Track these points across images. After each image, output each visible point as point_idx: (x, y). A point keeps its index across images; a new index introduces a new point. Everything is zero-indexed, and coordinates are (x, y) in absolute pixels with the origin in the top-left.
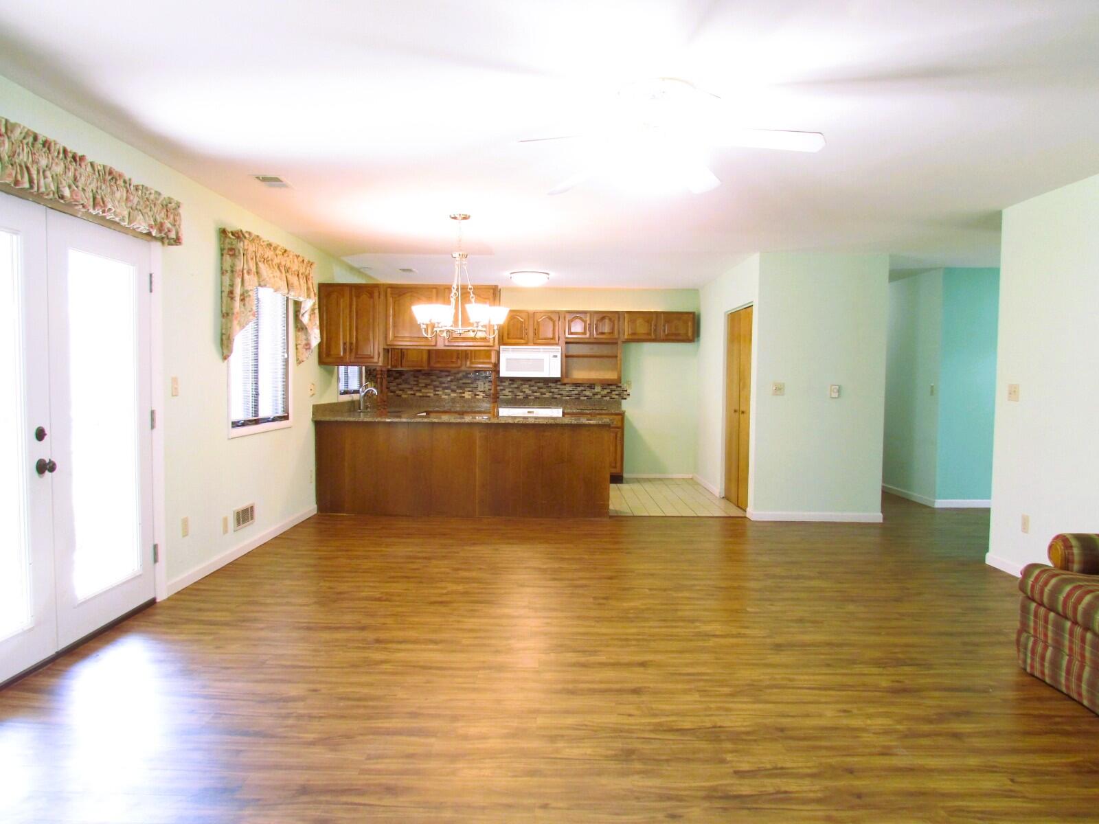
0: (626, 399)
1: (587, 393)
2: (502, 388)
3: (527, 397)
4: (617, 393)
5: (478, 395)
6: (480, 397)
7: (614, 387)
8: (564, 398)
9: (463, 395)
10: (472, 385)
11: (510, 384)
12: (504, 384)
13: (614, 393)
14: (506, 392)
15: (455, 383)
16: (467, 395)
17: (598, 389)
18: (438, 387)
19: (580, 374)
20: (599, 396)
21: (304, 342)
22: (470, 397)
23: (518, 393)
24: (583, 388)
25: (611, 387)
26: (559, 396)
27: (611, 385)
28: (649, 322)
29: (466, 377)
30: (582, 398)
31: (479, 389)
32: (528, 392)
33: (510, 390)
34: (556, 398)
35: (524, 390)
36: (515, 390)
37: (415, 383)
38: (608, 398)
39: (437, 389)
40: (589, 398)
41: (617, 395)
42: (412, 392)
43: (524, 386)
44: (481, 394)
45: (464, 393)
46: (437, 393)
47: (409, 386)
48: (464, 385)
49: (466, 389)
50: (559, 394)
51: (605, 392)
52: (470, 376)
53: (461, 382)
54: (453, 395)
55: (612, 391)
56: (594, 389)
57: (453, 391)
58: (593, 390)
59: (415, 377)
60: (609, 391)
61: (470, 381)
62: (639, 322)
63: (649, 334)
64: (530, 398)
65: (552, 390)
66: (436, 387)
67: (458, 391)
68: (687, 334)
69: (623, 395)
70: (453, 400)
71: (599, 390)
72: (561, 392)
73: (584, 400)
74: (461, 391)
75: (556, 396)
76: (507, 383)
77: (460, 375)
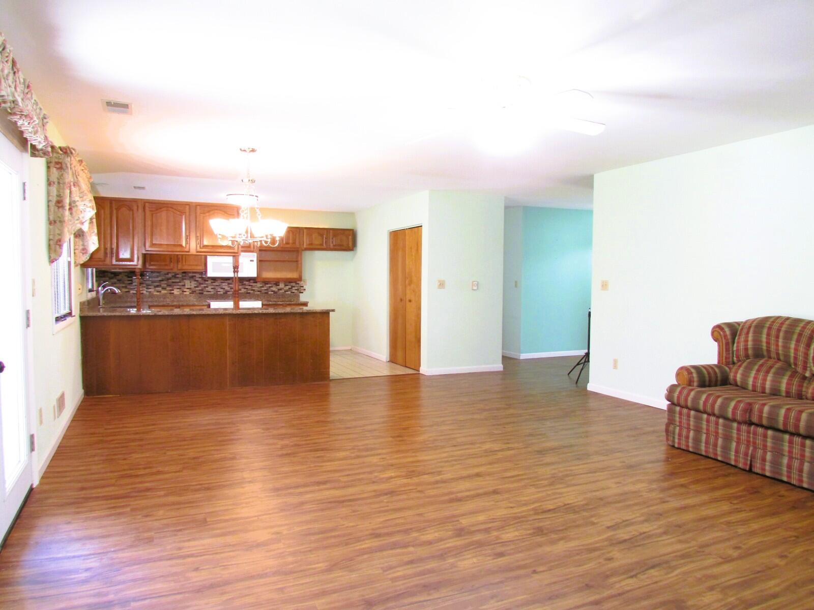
0: (302, 293)
1: (274, 289)
2: (205, 285)
3: (226, 292)
4: (296, 288)
5: (185, 292)
6: (188, 293)
7: (294, 284)
8: (256, 293)
9: (172, 292)
10: (180, 284)
11: (212, 282)
12: (207, 282)
13: (293, 288)
14: (209, 289)
15: (165, 282)
16: (176, 292)
17: (282, 285)
18: (150, 285)
19: (269, 275)
20: (283, 291)
21: (81, 247)
22: (178, 293)
23: (219, 290)
24: (270, 285)
25: (292, 284)
26: (252, 292)
27: (292, 282)
28: (322, 235)
29: (175, 277)
30: (270, 293)
31: (186, 287)
32: (227, 288)
33: (213, 287)
34: (249, 293)
35: (224, 287)
36: (217, 288)
37: (130, 282)
38: (289, 292)
39: (150, 287)
40: (275, 292)
41: (296, 290)
42: (127, 290)
43: (224, 284)
44: (188, 290)
45: (173, 290)
46: (150, 290)
47: (124, 285)
48: (174, 284)
49: (175, 287)
50: (252, 290)
51: (287, 288)
52: (177, 276)
53: (170, 281)
54: (164, 292)
55: (292, 287)
56: (279, 285)
57: (164, 289)
58: (278, 287)
59: (129, 277)
60: (290, 287)
61: (178, 281)
62: (315, 235)
63: (322, 245)
64: (228, 293)
65: (247, 287)
66: (148, 285)
67: (168, 288)
68: (348, 244)
69: (301, 290)
70: (165, 296)
71: (283, 287)
72: (254, 288)
73: (271, 294)
74: (171, 289)
75: (249, 292)
76: (209, 282)
77: (170, 275)
